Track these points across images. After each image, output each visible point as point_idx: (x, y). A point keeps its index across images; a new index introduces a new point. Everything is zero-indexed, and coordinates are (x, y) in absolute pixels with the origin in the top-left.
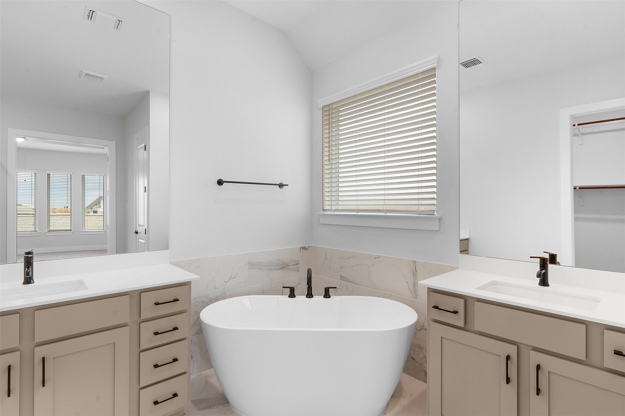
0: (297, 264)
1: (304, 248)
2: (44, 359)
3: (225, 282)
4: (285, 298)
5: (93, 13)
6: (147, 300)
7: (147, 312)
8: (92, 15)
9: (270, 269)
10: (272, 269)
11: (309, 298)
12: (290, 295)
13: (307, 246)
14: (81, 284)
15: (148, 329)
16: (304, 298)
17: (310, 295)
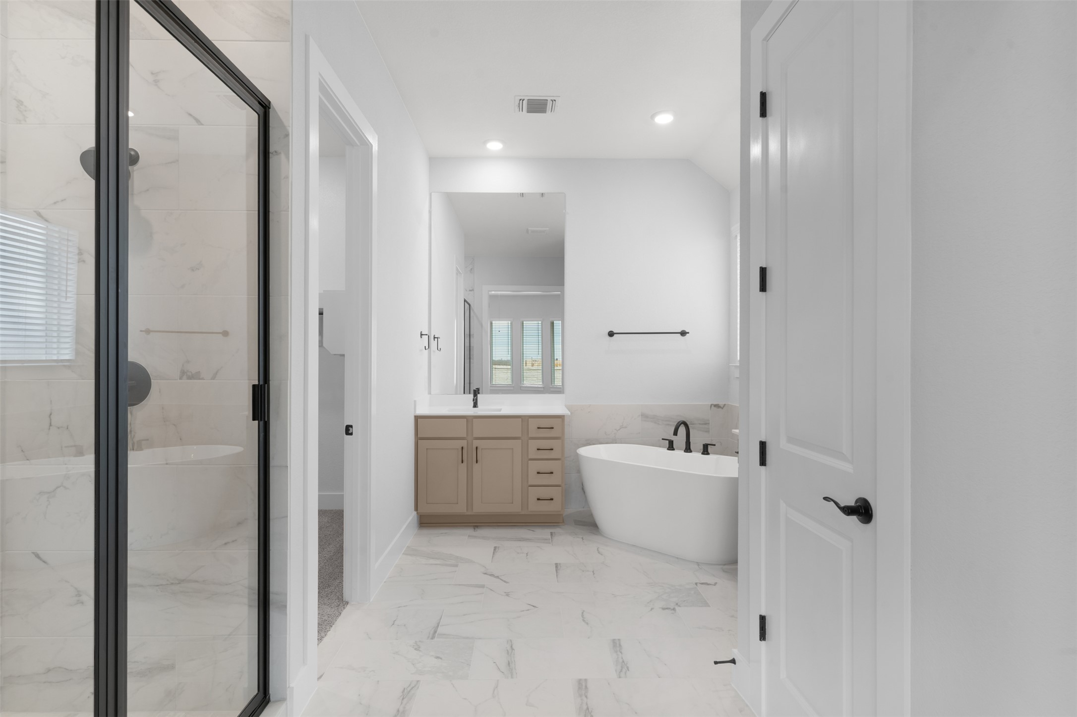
0: (706, 424)
1: (717, 406)
2: (477, 448)
3: (616, 429)
4: (665, 451)
5: (523, 102)
6: (533, 425)
7: (533, 433)
8: (522, 104)
9: (668, 425)
10: (671, 425)
11: (687, 452)
12: (669, 447)
13: (721, 403)
14: (500, 410)
15: (533, 445)
16: (682, 453)
17: (688, 449)
